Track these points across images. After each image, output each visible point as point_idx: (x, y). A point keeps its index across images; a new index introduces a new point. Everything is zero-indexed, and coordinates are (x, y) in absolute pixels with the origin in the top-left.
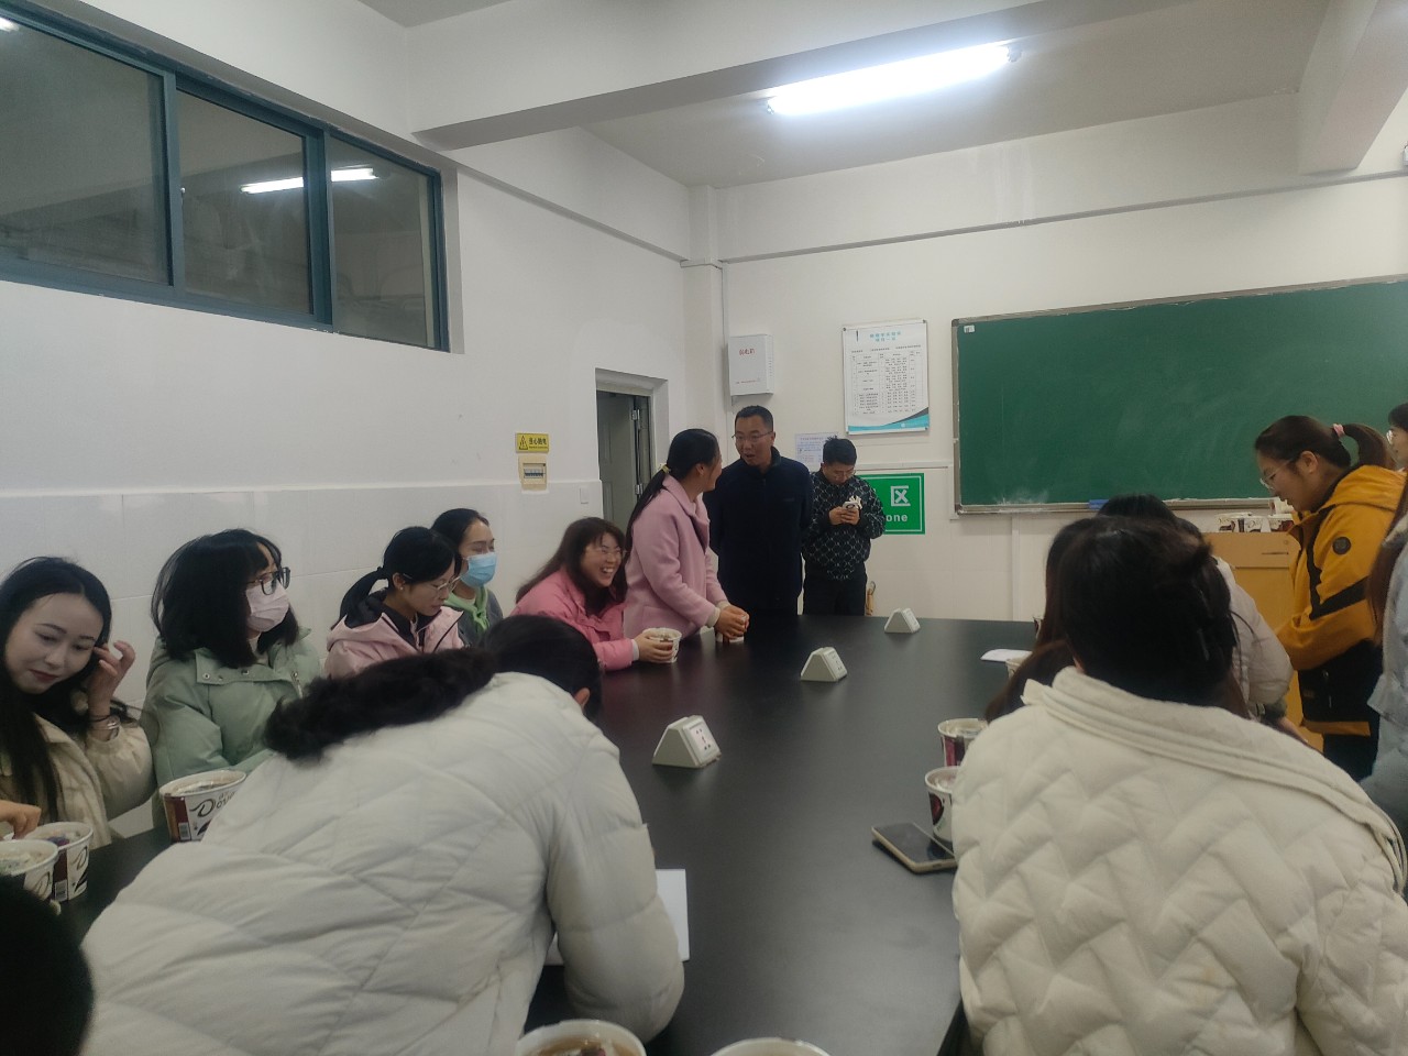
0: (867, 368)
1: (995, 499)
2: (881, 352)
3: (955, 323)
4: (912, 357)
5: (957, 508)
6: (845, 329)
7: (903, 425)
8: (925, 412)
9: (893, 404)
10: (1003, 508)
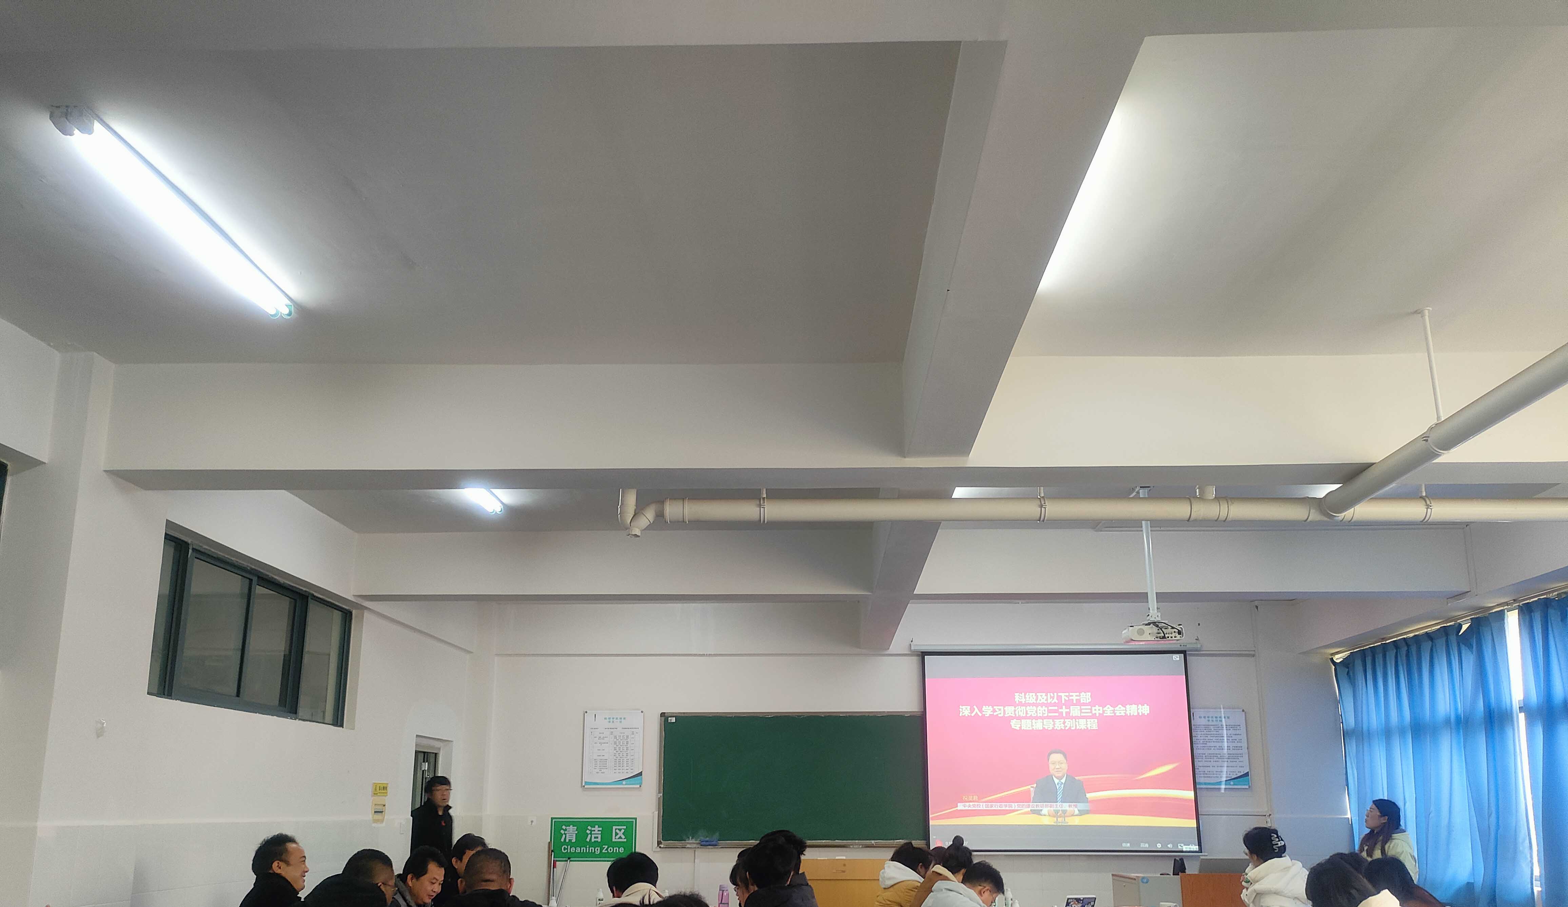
0: (602, 741)
1: (684, 837)
2: (612, 730)
3: (662, 715)
4: (633, 736)
5: (659, 843)
6: (586, 712)
7: (624, 782)
8: (640, 774)
9: (617, 768)
10: (688, 843)
